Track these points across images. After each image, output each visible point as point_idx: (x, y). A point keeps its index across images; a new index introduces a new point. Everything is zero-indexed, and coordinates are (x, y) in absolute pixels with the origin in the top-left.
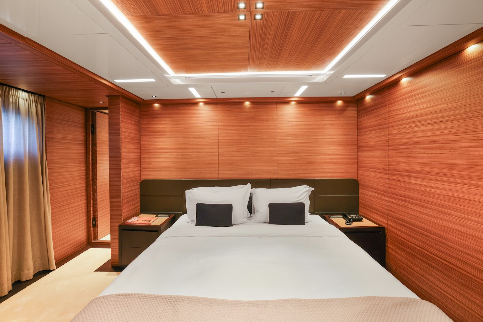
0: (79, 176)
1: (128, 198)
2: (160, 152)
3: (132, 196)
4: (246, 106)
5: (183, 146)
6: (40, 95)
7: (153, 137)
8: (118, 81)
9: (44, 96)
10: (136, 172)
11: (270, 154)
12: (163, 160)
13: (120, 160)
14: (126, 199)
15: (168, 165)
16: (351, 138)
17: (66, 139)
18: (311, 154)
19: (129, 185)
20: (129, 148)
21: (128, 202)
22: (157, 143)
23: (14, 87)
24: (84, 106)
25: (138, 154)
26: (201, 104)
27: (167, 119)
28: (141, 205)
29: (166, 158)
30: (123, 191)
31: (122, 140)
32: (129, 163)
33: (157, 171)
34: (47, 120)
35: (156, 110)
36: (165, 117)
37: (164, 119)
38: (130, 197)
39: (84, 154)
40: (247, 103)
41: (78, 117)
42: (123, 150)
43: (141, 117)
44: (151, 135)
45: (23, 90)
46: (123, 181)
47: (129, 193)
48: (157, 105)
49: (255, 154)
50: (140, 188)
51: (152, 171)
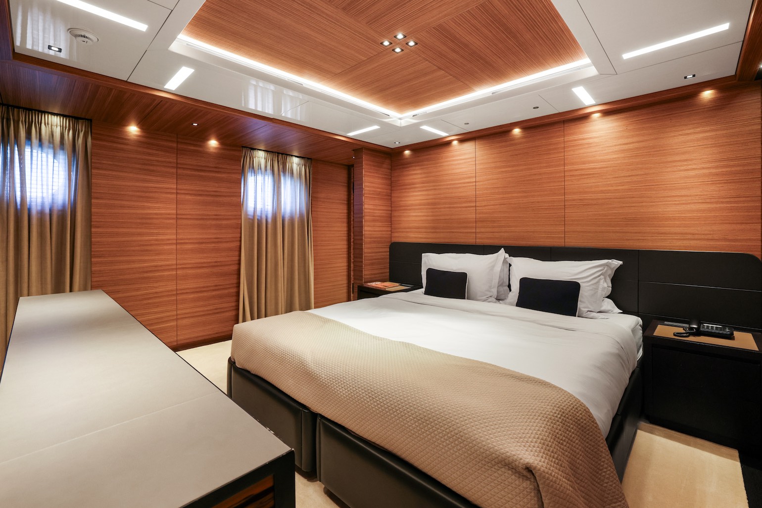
0: (340, 236)
1: (372, 260)
2: (410, 210)
3: (378, 259)
4: (513, 135)
5: (434, 201)
6: (308, 159)
7: (404, 191)
8: (351, 134)
9: (311, 159)
10: (384, 233)
11: (552, 206)
12: (413, 218)
13: (362, 217)
14: (369, 260)
15: (417, 225)
16: (744, 165)
17: (328, 199)
18: (634, 205)
19: (374, 245)
20: (374, 205)
21: (372, 264)
22: (407, 199)
23: (290, 155)
24: (346, 164)
25: (388, 212)
26: (455, 143)
27: (417, 168)
28: (390, 272)
29: (416, 216)
30: (365, 250)
31: (365, 195)
32: (374, 221)
33: (407, 232)
34: (313, 181)
35: (407, 159)
36: (415, 166)
37: (414, 168)
38: (375, 259)
39: (346, 215)
40: (517, 131)
41: (342, 176)
42: (366, 206)
43: (392, 168)
44: (401, 189)
45: (296, 156)
46: (366, 240)
47: (373, 254)
48: (407, 152)
49: (528, 207)
50: (390, 252)
51: (403, 232)
